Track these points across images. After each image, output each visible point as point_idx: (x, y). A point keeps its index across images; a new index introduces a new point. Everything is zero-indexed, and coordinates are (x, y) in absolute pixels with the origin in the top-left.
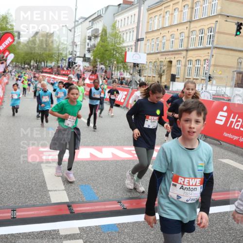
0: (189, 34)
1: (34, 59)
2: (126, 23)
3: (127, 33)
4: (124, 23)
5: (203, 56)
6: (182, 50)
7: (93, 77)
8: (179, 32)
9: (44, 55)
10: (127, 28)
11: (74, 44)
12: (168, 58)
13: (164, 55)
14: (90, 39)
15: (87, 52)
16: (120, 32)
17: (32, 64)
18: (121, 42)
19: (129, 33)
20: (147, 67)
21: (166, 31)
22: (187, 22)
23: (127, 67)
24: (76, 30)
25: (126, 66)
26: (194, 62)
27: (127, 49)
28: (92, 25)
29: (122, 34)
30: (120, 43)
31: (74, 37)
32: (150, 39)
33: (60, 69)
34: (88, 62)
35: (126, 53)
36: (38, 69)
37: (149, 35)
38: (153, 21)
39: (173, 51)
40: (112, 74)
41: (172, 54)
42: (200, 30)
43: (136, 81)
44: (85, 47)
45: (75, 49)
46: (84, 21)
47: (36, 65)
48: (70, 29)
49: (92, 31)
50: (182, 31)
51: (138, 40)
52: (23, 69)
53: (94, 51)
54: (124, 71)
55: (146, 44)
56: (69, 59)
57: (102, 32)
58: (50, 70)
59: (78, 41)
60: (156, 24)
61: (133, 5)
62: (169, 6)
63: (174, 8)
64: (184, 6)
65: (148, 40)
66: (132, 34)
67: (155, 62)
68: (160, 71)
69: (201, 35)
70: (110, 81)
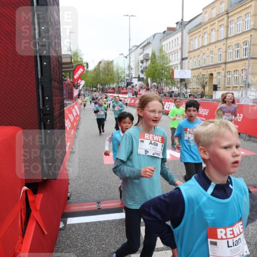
0: (226, 49)
1: (99, 83)
2: (171, 46)
3: (172, 54)
5: (240, 66)
8: (217, 48)
10: (172, 50)
11: (130, 68)
12: (209, 71)
13: (205, 69)
14: (142, 62)
15: (140, 73)
16: (166, 54)
17: (98, 87)
18: (168, 62)
19: (174, 55)
21: (206, 49)
23: (175, 82)
24: (131, 56)
25: (173, 82)
27: (173, 67)
28: (143, 51)
31: (130, 62)
32: (193, 57)
33: (120, 89)
34: (142, 81)
35: (173, 71)
36: (104, 91)
37: (191, 54)
39: (213, 65)
41: (212, 68)
42: (236, 45)
43: (183, 94)
44: (139, 69)
45: (131, 72)
46: (137, 48)
47: (101, 87)
48: (126, 56)
49: (144, 56)
50: (220, 47)
52: (92, 91)
53: (146, 72)
54: (172, 86)
55: (189, 62)
56: (127, 80)
57: (152, 55)
58: (112, 91)
59: (133, 65)
60: (197, 43)
61: (176, 30)
62: (207, 27)
63: (211, 29)
64: (220, 26)
65: (190, 58)
66: (176, 54)
67: (198, 76)
68: (203, 83)
69: (237, 49)
70: (162, 95)
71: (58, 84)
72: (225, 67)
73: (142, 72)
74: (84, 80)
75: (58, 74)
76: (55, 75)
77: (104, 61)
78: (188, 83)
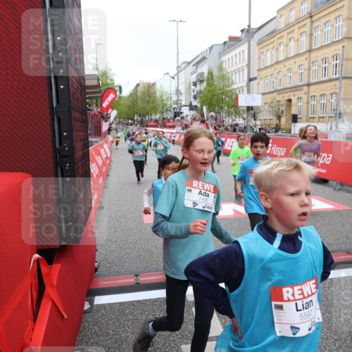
0: (309, 66)
1: (137, 113)
2: (234, 61)
3: (236, 73)
4: (232, 62)
5: (329, 89)
6: (303, 86)
8: (297, 64)
9: (148, 108)
10: (236, 68)
11: (178, 92)
12: (287, 96)
13: (281, 93)
15: (192, 100)
16: (228, 73)
17: (135, 118)
19: (238, 74)
21: (282, 65)
22: (306, 52)
23: (240, 111)
24: (180, 77)
25: (237, 110)
26: (318, 98)
27: (237, 91)
28: (196, 69)
30: (229, 86)
32: (264, 76)
33: (165, 121)
34: (195, 110)
35: (237, 96)
36: (143, 124)
37: (261, 73)
39: (291, 88)
41: (291, 91)
42: (322, 60)
43: (251, 127)
44: (191, 94)
45: (180, 98)
46: (187, 66)
47: (140, 119)
48: (173, 76)
49: (197, 76)
50: (300, 63)
53: (200, 98)
54: (235, 116)
55: (258, 84)
56: (174, 109)
57: (208, 75)
58: (154, 124)
59: (182, 89)
60: (269, 58)
61: (240, 40)
62: (283, 36)
63: (289, 38)
65: (261, 78)
66: (241, 73)
67: (272, 102)
68: (278, 112)
69: (324, 66)
70: (221, 129)
71: (80, 115)
74: (117, 109)
75: (80, 101)
76: (76, 102)
77: (143, 84)
78: (258, 113)
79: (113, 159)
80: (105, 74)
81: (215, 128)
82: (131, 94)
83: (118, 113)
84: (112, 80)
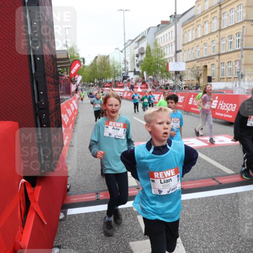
0: (219, 41)
1: (96, 78)
3: (167, 48)
4: (164, 39)
5: (234, 57)
6: (215, 55)
7: (143, 86)
8: (211, 40)
9: (104, 74)
10: (167, 43)
11: (125, 62)
12: (204, 63)
13: (199, 61)
14: (137, 56)
15: (136, 67)
16: (161, 47)
17: (95, 81)
19: (168, 48)
20: (186, 73)
21: (200, 41)
22: (217, 31)
23: (170, 75)
24: (126, 50)
25: (168, 74)
27: (168, 60)
28: (138, 45)
29: (163, 49)
30: (162, 56)
31: (125, 56)
32: (187, 49)
33: (117, 83)
34: (138, 74)
35: (168, 64)
36: (101, 85)
37: (185, 47)
38: (188, 34)
39: (207, 57)
40: (158, 82)
41: (206, 60)
42: (229, 36)
43: (178, 86)
44: (134, 63)
45: (127, 66)
46: (132, 43)
47: (98, 82)
48: (121, 50)
49: (139, 50)
50: (213, 39)
51: (177, 52)
52: (89, 86)
53: (142, 66)
54: (167, 79)
55: (183, 55)
56: (123, 74)
57: (147, 49)
59: (128, 59)
60: (190, 36)
61: (170, 24)
62: (200, 20)
63: (204, 21)
64: (213, 18)
65: (185, 51)
66: (171, 47)
67: (193, 68)
68: (198, 74)
69: (230, 41)
70: (157, 87)
71: (53, 79)
72: (219, 59)
73: (138, 66)
74: (81, 75)
75: (52, 69)
76: (49, 70)
77: (100, 56)
78: (183, 76)
79: (80, 111)
80: (72, 49)
81: (153, 88)
82: (92, 64)
83: (83, 78)
84: (77, 54)
